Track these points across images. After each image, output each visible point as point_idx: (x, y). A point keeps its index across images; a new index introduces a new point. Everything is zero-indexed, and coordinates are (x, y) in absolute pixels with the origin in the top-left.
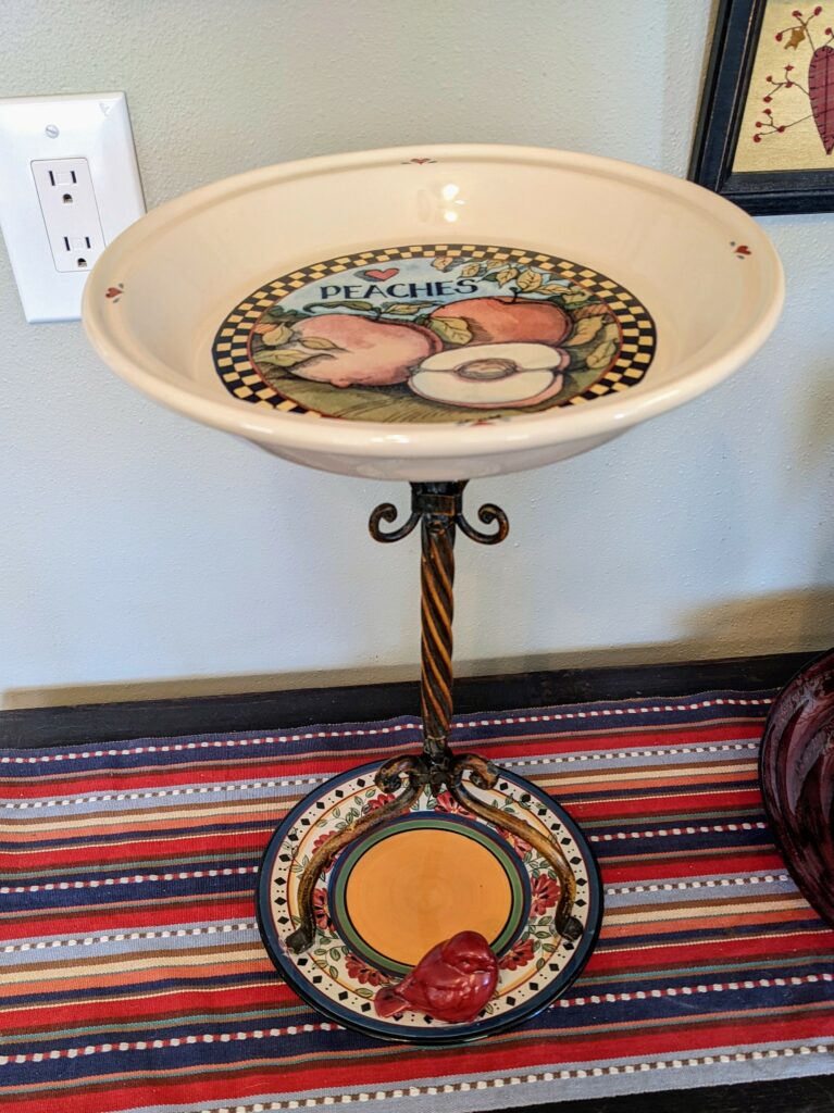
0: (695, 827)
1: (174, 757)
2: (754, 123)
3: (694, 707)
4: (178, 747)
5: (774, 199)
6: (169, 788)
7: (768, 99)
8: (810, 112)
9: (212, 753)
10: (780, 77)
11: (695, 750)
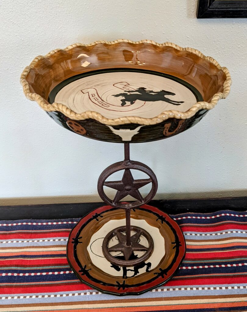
0: (208, 266)
1: (12, 228)
3: (213, 217)
4: (15, 224)
5: (232, 11)
6: (7, 240)
9: (27, 227)
11: (212, 235)
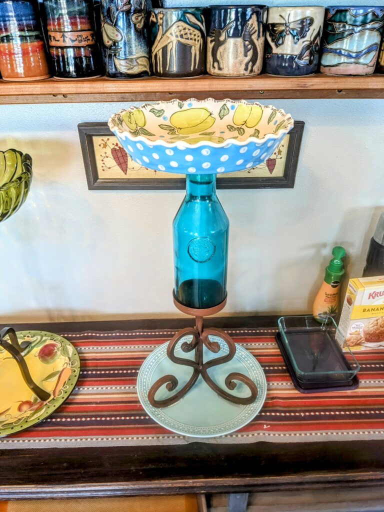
2: (101, 166)
7: (102, 160)
8: (116, 164)
10: (104, 155)
